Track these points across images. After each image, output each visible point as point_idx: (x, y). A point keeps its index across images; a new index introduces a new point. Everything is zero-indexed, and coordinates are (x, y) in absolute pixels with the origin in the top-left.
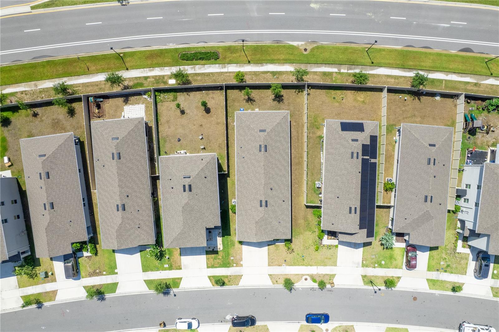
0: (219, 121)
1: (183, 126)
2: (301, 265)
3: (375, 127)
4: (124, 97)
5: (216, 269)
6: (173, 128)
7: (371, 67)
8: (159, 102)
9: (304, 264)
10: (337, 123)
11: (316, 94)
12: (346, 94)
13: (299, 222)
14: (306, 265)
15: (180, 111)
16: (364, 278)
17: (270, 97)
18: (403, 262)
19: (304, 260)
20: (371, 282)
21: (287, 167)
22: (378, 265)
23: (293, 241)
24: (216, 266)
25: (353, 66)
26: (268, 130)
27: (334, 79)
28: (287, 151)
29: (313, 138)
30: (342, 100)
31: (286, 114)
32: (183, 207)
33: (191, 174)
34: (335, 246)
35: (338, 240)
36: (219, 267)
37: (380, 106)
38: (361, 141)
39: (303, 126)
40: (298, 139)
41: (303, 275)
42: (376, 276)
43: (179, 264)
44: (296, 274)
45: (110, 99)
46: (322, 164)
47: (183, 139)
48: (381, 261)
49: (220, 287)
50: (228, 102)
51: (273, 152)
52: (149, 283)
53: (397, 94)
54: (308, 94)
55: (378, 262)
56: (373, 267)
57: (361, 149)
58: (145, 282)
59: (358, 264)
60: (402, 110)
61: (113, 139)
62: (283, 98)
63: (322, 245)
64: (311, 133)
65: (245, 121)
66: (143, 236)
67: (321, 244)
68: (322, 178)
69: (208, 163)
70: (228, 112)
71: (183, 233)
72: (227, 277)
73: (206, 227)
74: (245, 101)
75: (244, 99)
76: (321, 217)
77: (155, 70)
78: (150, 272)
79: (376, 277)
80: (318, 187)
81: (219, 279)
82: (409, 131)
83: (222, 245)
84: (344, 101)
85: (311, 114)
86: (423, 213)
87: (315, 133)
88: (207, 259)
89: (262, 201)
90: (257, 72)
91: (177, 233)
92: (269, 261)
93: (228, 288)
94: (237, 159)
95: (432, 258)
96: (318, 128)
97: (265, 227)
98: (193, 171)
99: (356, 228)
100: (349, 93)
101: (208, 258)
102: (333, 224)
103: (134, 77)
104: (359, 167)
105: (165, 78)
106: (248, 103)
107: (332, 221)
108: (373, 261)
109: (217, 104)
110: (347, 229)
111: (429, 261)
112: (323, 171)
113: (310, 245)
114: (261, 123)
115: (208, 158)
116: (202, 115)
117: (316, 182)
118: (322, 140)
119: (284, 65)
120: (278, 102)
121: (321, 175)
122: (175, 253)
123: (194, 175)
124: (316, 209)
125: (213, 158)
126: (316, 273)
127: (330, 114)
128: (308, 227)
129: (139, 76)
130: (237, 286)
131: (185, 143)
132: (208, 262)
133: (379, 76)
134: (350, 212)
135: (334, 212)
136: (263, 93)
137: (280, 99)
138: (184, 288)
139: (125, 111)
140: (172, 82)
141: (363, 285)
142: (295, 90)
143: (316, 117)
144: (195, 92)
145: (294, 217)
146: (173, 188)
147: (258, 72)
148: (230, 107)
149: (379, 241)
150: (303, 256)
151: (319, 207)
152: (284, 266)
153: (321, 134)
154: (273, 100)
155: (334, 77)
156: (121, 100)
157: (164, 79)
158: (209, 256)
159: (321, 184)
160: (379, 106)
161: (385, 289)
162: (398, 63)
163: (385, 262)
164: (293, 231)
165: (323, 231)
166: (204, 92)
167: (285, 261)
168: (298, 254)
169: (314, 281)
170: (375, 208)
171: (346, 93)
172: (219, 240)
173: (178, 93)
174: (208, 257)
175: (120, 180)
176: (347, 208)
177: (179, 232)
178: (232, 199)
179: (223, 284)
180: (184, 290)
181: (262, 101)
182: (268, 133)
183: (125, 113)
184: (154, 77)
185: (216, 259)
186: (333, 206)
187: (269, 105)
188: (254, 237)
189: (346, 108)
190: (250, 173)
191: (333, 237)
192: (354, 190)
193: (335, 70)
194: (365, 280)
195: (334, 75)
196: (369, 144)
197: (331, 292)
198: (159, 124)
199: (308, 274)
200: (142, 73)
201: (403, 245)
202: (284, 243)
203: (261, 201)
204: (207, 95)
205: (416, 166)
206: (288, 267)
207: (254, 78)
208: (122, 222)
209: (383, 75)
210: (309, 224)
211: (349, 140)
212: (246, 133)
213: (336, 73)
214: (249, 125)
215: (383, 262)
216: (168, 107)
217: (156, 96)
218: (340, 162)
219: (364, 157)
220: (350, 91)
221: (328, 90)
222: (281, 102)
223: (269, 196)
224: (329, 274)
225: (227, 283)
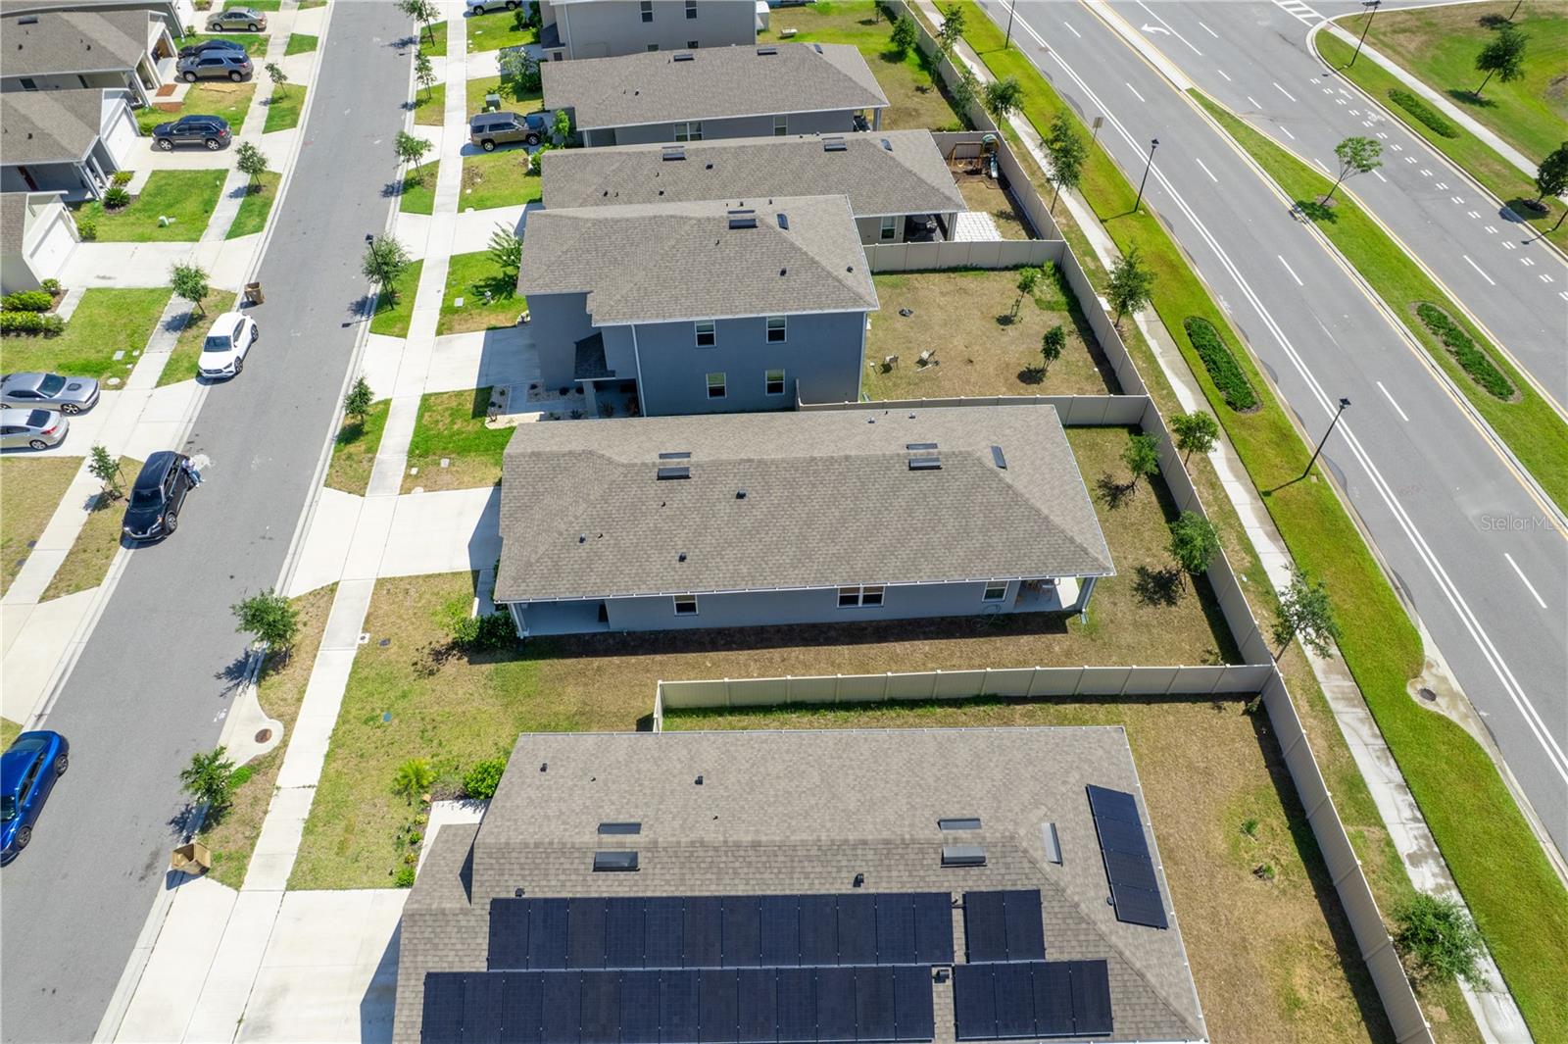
4: (1017, 214)
5: (416, 417)
6: (943, 299)
9: (347, 722)
11: (1233, 740)
12: (1294, 897)
13: (569, 690)
14: (342, 731)
15: (1007, 316)
17: (1148, 561)
19: (367, 723)
21: (848, 569)
24: (426, 419)
26: (1006, 476)
30: (1256, 872)
38: (1054, 883)
41: (289, 723)
43: (457, 327)
44: (301, 695)
45: (1000, 191)
47: (913, 322)
49: (338, 433)
51: (914, 500)
61: (885, 141)
62: (1164, 603)
63: (428, 802)
67: (438, 796)
72: (372, 450)
73: (591, 291)
75: (1111, 478)
83: (508, 426)
84: (1255, 883)
88: (459, 393)
89: (689, 457)
90: (1238, 519)
92: (402, 579)
93: (322, 458)
101: (462, 394)
106: (1099, 487)
107: (564, 765)
113: (440, 744)
114: (1032, 464)
116: (1008, 364)
120: (1139, 585)
122: (495, 318)
126: (280, 783)
130: (323, 482)
132: (447, 395)
134: (608, 829)
137: (1155, 593)
138: (366, 342)
139: (972, 214)
142: (1217, 650)
144: (1084, 349)
147: (1241, 526)
150: (387, 720)
152: (363, 638)
154: (1143, 568)
156: (1005, 207)
158: (468, 395)
166: (1094, 369)
168: (405, 695)
169: (241, 777)
173: (1067, 312)
174: (467, 393)
180: (357, 344)
182: (994, 473)
186: (646, 767)
195: (1376, 833)
196: (1052, 955)
197: (140, 872)
199: (285, 749)
203: (686, 456)
204: (1088, 377)
206: (351, 655)
212: (977, 423)
216: (1013, 290)
217: (1040, 265)
218: (908, 782)
219: (957, 916)
220: (1323, 920)
221: (1277, 797)
222: (1141, 598)
223: (711, 483)
224: (252, 850)
225: (346, 451)
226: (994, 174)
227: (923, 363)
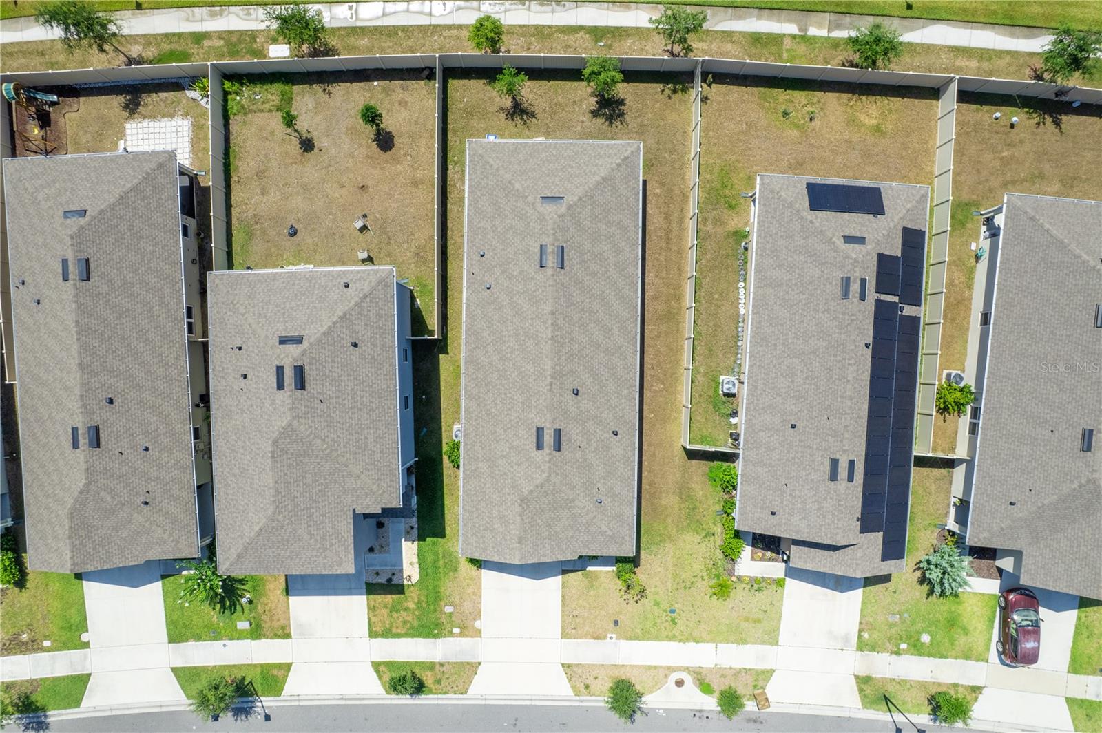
0: (419, 174)
1: (306, 188)
2: (667, 637)
3: (917, 202)
4: (128, 93)
5: (397, 639)
6: (274, 195)
7: (906, 22)
8: (235, 111)
9: (674, 636)
10: (795, 187)
11: (728, 101)
12: (824, 104)
13: (663, 502)
14: (680, 637)
15: (300, 143)
16: (862, 686)
17: (584, 106)
18: (990, 640)
19: (675, 623)
20: (886, 699)
21: (628, 322)
22: (908, 644)
23: (642, 562)
24: (399, 631)
25: (848, 19)
26: (570, 199)
27: (785, 55)
28: (631, 270)
29: (716, 237)
30: (811, 120)
31: (632, 152)
32: (275, 442)
33: (307, 332)
34: (774, 580)
35: (784, 564)
36: (407, 635)
37: (931, 143)
38: (874, 245)
39: (685, 198)
40: (668, 240)
41: (672, 669)
42: (903, 681)
43: (282, 622)
44: (650, 667)
45: (82, 99)
46: (743, 321)
47: (306, 228)
48: (919, 633)
49: (408, 696)
50: (450, 117)
51: (585, 270)
52: (185, 675)
53: (986, 108)
54: (705, 99)
55: (909, 637)
56: (891, 653)
57: (875, 268)
58: (175, 675)
59: (846, 639)
60: (1002, 159)
61: (67, 214)
62: (623, 107)
63: (734, 579)
64: (710, 220)
65: (497, 170)
66: (160, 531)
67: (731, 573)
68: (740, 365)
69: (365, 296)
70: (449, 148)
71: (273, 527)
72: (431, 666)
73: (354, 510)
74: (502, 116)
75: (502, 109)
76: (734, 488)
77: (226, 13)
78: (191, 644)
79: (902, 683)
80: (726, 391)
81: (404, 673)
82: (1032, 219)
83: (417, 566)
84: (816, 123)
85: (711, 161)
86: (1075, 485)
87: (722, 223)
88: (372, 609)
89: (543, 429)
90: (544, 26)
91: (257, 528)
92: (563, 622)
93: (435, 702)
94: (467, 292)
95: (1085, 633)
96: (731, 207)
97: (553, 516)
98: (312, 323)
99: (850, 530)
100: (832, 100)
101: (374, 606)
102: (773, 513)
103: (163, 34)
104: (866, 327)
105: (258, 40)
106: (513, 120)
107: (770, 502)
108: (893, 631)
109: (416, 123)
110: (821, 530)
111: (1074, 642)
112: (747, 343)
113: (695, 576)
114: (548, 175)
115: (364, 280)
116: (368, 157)
117: (722, 378)
118: (743, 244)
119: (629, 8)
120: (606, 120)
121: (738, 354)
122: (272, 586)
123: (316, 334)
124: (719, 463)
125: (383, 282)
126: (713, 666)
127: (771, 164)
128: (692, 520)
129: (177, 31)
130: (461, 696)
131: (309, 240)
132: (373, 619)
133: (928, 49)
134: (833, 476)
135: (778, 473)
136: (560, 91)
137: (614, 111)
138: (297, 698)
139: (128, 138)
140: (279, 52)
141: (861, 707)
142: (661, 86)
143: (726, 173)
144: (348, 84)
145: (648, 487)
146: (245, 377)
147: (549, 27)
148: (455, 132)
149: (914, 571)
150: (673, 611)
151: (729, 458)
152: (611, 638)
153: (740, 225)
154: (592, 113)
155: (788, 51)
156: (116, 101)
157: (255, 41)
158: (375, 601)
159: (736, 382)
160: (927, 142)
161: (931, 723)
162: (993, 8)
163: (931, 636)
164: (642, 532)
165: (738, 534)
166: (376, 83)
167: (616, 623)
168: (657, 604)
169: (706, 688)
170: (909, 466)
171: (823, 101)
172: (409, 550)
173: (295, 87)
174: (372, 603)
175: (84, 349)
176: (822, 463)
177: (261, 524)
178: (453, 423)
179: (419, 688)
180: (297, 703)
181: (556, 117)
182: (569, 207)
183: (128, 143)
184: (221, 35)
185: (397, 612)
186: (775, 456)
187: (579, 128)
188: (513, 549)
189: (823, 147)
190: (509, 336)
191: (769, 554)
192: (849, 403)
193: (791, 28)
194: (868, 692)
195: (787, 41)
196: (899, 256)
197: (758, 725)
198: (233, 180)
199: (688, 668)
200: (188, 20)
201: (992, 586)
202: (614, 568)
203: (540, 431)
204: (387, 92)
205: (1052, 332)
206: (623, 643)
207: (536, 46)
208: (87, 485)
209: (942, 47)
210: (694, 509)
211: (834, 239)
212: (499, 207)
213: (794, 37)
214: (509, 182)
215: (925, 638)
216: (261, 129)
217: (226, 94)
218: (802, 310)
219: (884, 297)
220: (837, 94)
221: (766, 89)
222: (619, 123)
223: (566, 413)
224: (753, 669)
225: (432, 686)
226: (55, 98)
227: (364, 229)
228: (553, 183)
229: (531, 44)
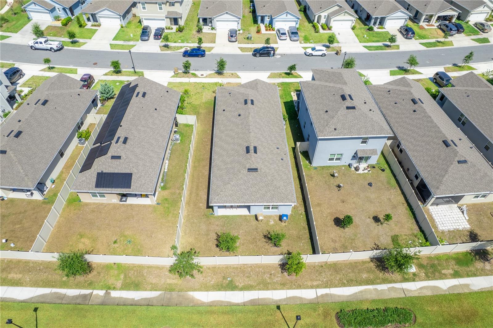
1: (370, 202)
2: (206, 83)
7: (43, 300)
8: (419, 235)
10: (136, 186)
14: (201, 83)
20: (135, 73)
24: (295, 83)
26: (245, 172)
27: (122, 276)
29: (175, 188)
30: (116, 241)
31: (215, 199)
39: (188, 203)
41: (204, 78)
42: (128, 76)
44: (212, 78)
47: (365, 186)
50: (308, 235)
51: (236, 150)
57: (110, 150)
58: (364, 75)
60: (21, 224)
64: (176, 194)
69: (327, 125)
72: (284, 77)
81: (291, 76)
83: (292, 95)
84: (114, 239)
87: (171, 193)
89: (251, 105)
90: (263, 290)
93: (280, 71)
96: (166, 199)
98: (345, 114)
102: (167, 92)
104: (120, 131)
105: (424, 274)
109: (325, 233)
113: (195, 95)
114: (255, 184)
119: (212, 303)
121: (171, 148)
126: (191, 78)
128: (195, 106)
131: (361, 182)
133: (35, 284)
134: (145, 93)
139: (465, 221)
141: (144, 72)
143: (166, 214)
146: (365, 103)
147: (260, 289)
148: (304, 228)
152: (224, 83)
153: (163, 191)
155: (121, 279)
163: (115, 85)
167: (223, 86)
168: (208, 90)
169: (194, 74)
172: (295, 99)
176: (147, 98)
179: (286, 73)
181: (253, 237)
182: (245, 168)
185: (296, 87)
187: (241, 232)
189: (114, 227)
190: (267, 132)
193: (114, 294)
194: (141, 74)
195: (119, 285)
204: (344, 246)
206: (220, 82)
207: (267, 275)
210: (194, 109)
211: (125, 158)
212: (277, 173)
215: (117, 84)
216: (402, 227)
219: (108, 143)
222: (219, 235)
223: (243, 109)
224: (179, 78)
225: (283, 74)
228: (253, 180)
229: (270, 278)
